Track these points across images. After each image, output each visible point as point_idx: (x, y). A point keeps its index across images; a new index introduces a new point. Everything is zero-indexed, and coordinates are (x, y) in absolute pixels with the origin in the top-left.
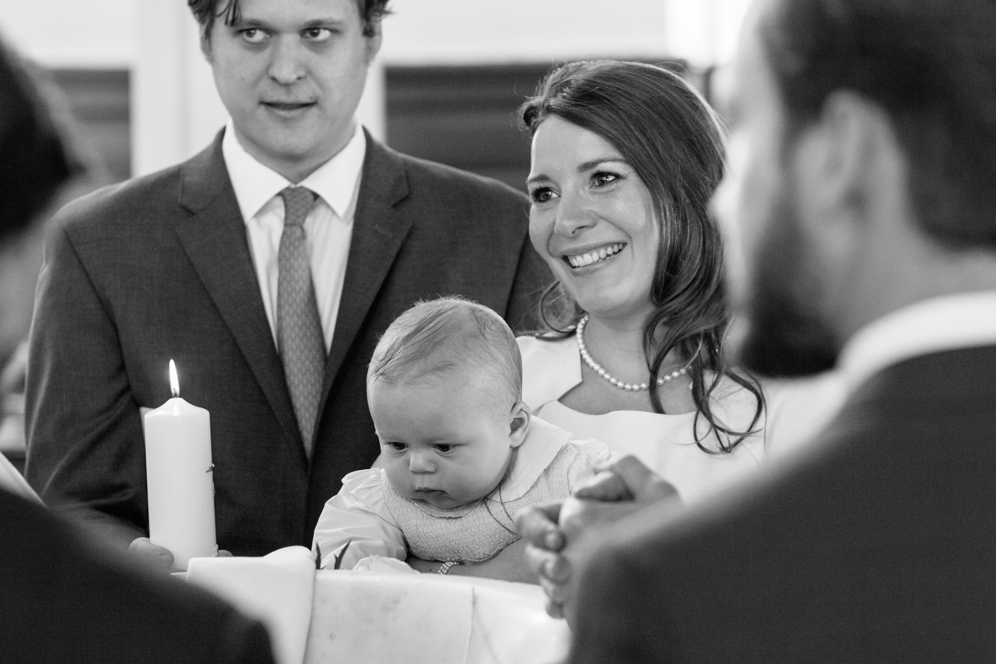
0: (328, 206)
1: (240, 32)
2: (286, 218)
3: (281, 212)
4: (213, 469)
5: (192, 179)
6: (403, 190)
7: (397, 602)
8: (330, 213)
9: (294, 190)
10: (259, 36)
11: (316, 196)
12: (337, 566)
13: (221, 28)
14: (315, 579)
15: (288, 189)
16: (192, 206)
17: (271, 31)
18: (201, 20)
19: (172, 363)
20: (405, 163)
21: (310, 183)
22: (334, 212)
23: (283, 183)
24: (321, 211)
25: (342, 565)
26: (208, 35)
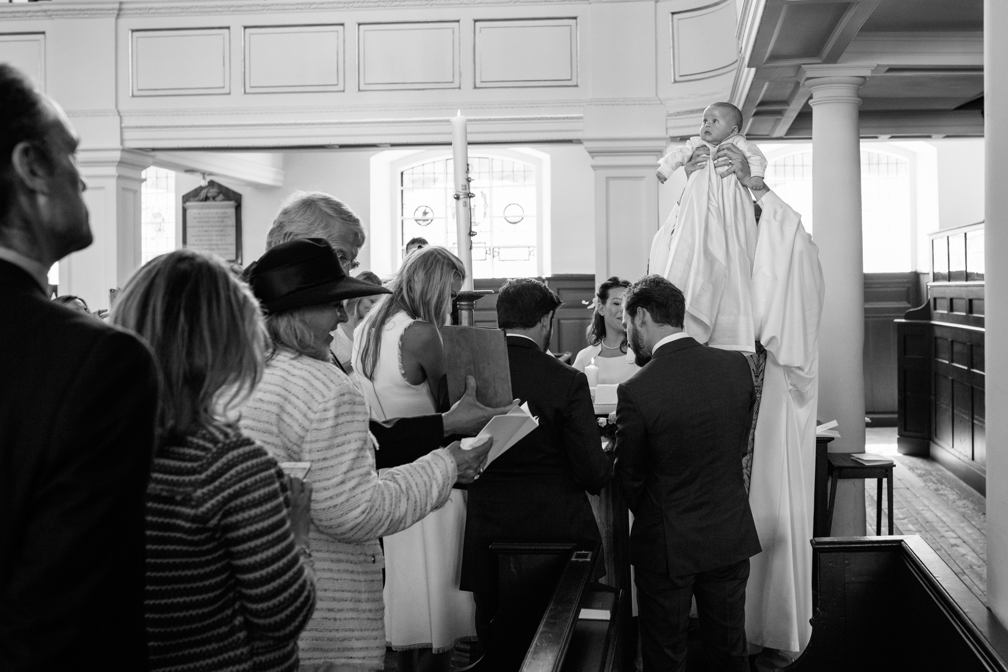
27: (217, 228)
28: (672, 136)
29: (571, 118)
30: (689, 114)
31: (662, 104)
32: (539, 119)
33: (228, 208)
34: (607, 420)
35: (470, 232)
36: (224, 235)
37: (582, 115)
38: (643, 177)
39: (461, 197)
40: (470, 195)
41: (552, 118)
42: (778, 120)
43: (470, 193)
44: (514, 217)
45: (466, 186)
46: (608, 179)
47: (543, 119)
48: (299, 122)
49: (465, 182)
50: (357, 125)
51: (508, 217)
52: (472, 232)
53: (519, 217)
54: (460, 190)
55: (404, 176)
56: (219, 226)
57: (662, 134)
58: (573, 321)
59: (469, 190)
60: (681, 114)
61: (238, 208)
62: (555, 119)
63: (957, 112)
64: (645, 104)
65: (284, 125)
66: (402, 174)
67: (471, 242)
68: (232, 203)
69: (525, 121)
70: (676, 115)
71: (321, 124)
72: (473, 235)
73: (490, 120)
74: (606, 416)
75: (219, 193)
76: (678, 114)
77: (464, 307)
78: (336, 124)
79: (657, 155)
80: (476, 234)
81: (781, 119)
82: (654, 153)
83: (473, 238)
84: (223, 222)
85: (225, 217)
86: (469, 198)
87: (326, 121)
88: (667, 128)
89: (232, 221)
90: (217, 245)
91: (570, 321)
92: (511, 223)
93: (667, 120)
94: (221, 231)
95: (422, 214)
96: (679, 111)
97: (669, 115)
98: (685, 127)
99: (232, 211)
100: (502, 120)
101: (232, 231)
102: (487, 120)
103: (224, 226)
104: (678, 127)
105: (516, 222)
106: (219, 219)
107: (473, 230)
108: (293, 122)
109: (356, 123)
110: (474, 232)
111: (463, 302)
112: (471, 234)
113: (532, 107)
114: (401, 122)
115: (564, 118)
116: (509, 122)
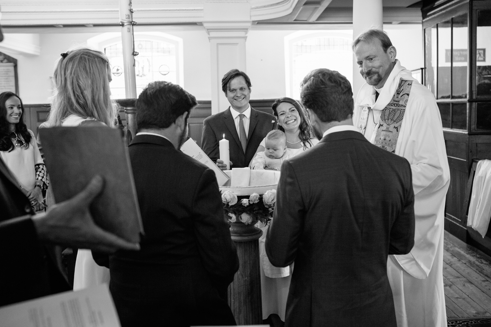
0: (246, 117)
1: (231, 91)
2: (240, 119)
3: (239, 118)
4: (229, 149)
5: (226, 113)
6: (257, 115)
7: (263, 174)
8: (246, 118)
9: (241, 114)
10: (234, 91)
11: (244, 115)
12: (253, 169)
13: (228, 91)
14: (250, 171)
15: (240, 114)
16: (226, 117)
17: (235, 90)
18: (225, 92)
19: (224, 134)
20: (257, 111)
21: (243, 113)
22: (247, 118)
23: (239, 114)
24: (245, 117)
25: (254, 169)
26: (226, 94)
27: (5, 78)
28: (253, 20)
29: (197, 10)
30: (264, 7)
31: (247, 2)
32: (178, 10)
33: (10, 67)
34: (249, 201)
35: (133, 53)
36: (8, 81)
37: (202, 8)
38: (237, 44)
39: (125, 24)
40: (132, 23)
41: (186, 9)
42: (316, 8)
43: (132, 21)
44: (165, 71)
45: (129, 15)
46: (218, 44)
47: (181, 10)
48: (37, 10)
49: (128, 13)
50: (72, 13)
51: (161, 71)
52: (135, 52)
53: (167, 71)
54: (124, 18)
55: (106, 50)
56: (5, 76)
57: (248, 19)
58: (197, 124)
59: (132, 19)
60: (259, 8)
61: (16, 67)
62: (188, 10)
63: (407, 8)
64: (238, 2)
65: (28, 12)
66: (105, 49)
67: (135, 60)
68: (12, 64)
69: (170, 12)
70: (256, 9)
71: (51, 12)
72: (136, 55)
73: (150, 10)
74: (248, 197)
75: (5, 59)
76: (257, 8)
77: (130, 112)
78: (60, 12)
79: (245, 31)
80: (138, 54)
81: (318, 8)
82: (243, 30)
83: (136, 57)
84: (7, 74)
85: (8, 72)
86: (132, 26)
87: (54, 10)
88: (251, 16)
89: (13, 74)
90: (4, 86)
91: (194, 125)
92: (163, 75)
93: (250, 11)
94: (7, 79)
95: (116, 70)
96: (257, 6)
97: (252, 9)
98: (261, 15)
99: (12, 69)
100: (157, 10)
101: (13, 79)
102: (148, 11)
103: (8, 76)
104: (257, 15)
105: (165, 74)
106: (6, 73)
107: (136, 51)
108: (34, 10)
109: (72, 12)
110: (137, 52)
111: (128, 107)
112: (134, 54)
113: (174, 3)
114: (99, 11)
115: (193, 10)
116: (161, 12)
